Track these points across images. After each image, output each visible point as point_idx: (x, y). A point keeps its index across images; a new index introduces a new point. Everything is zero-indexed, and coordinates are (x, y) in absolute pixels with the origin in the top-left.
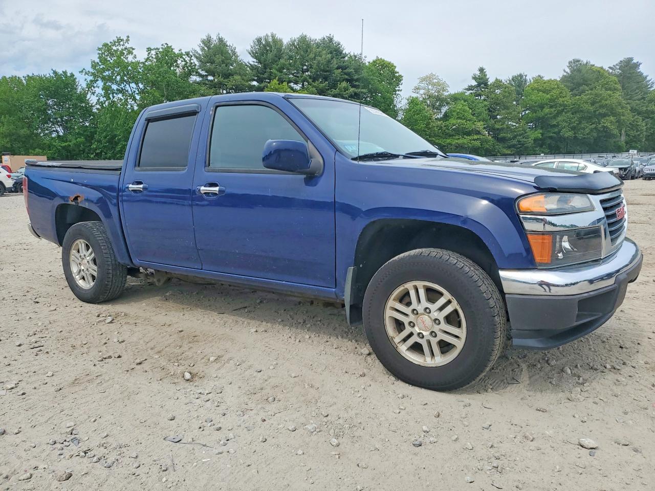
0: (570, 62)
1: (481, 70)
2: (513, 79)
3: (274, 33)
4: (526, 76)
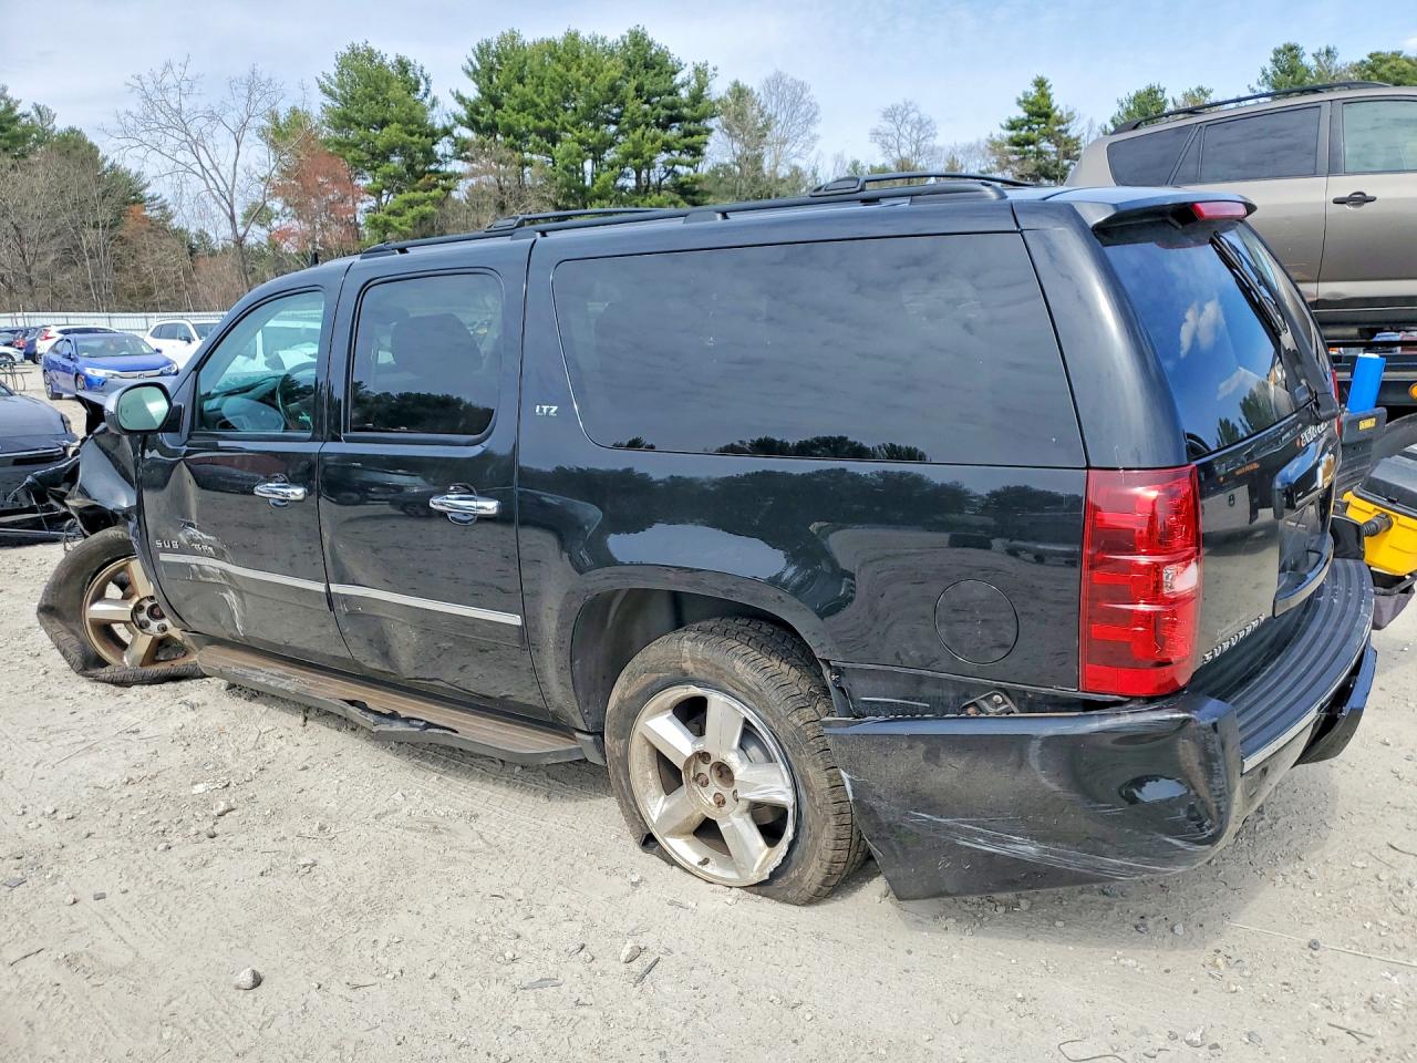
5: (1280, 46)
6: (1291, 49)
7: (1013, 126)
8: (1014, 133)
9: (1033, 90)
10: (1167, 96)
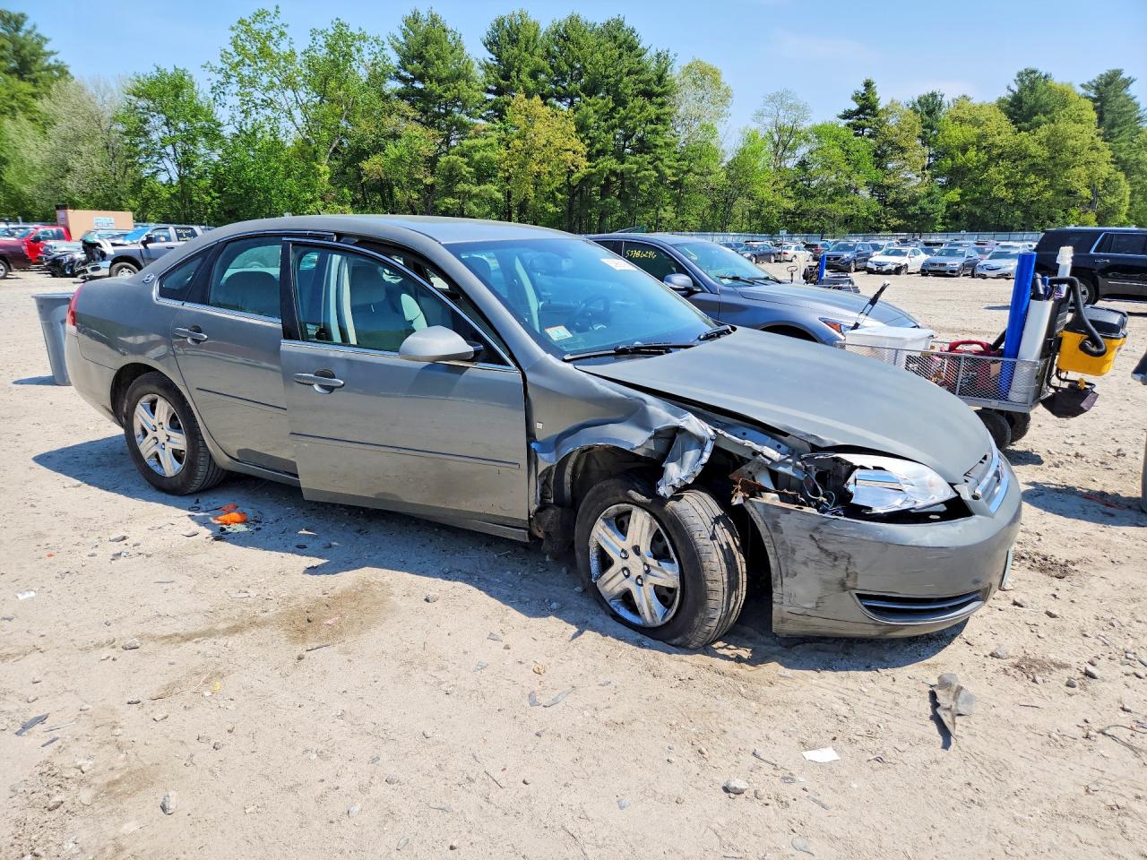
0: (1020, 75)
1: (868, 85)
2: (919, 102)
3: (525, 10)
4: (942, 96)
5: (1022, 69)
6: (1034, 72)
7: (847, 115)
8: (847, 121)
9: (862, 89)
10: (945, 100)
